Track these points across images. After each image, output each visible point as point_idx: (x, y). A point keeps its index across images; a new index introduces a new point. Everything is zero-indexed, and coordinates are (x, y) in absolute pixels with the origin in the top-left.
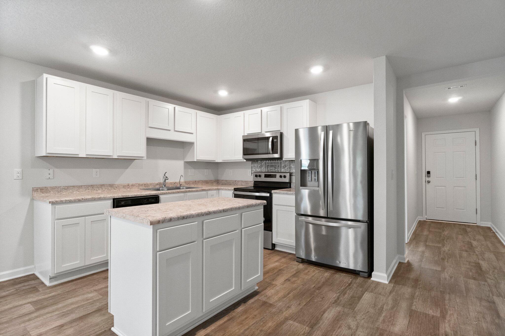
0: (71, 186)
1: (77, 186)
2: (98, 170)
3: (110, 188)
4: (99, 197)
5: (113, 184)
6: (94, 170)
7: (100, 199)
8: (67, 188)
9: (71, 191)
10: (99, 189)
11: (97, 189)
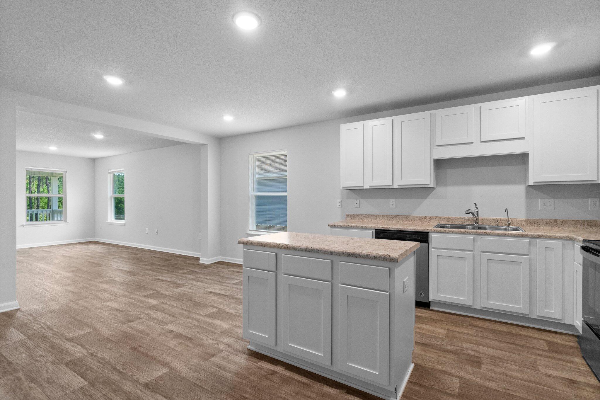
0: (371, 215)
1: (375, 215)
2: (394, 200)
3: (404, 220)
4: (362, 226)
5: (408, 216)
6: (391, 200)
7: (362, 228)
8: (367, 216)
9: (370, 219)
10: (394, 220)
11: (392, 220)
